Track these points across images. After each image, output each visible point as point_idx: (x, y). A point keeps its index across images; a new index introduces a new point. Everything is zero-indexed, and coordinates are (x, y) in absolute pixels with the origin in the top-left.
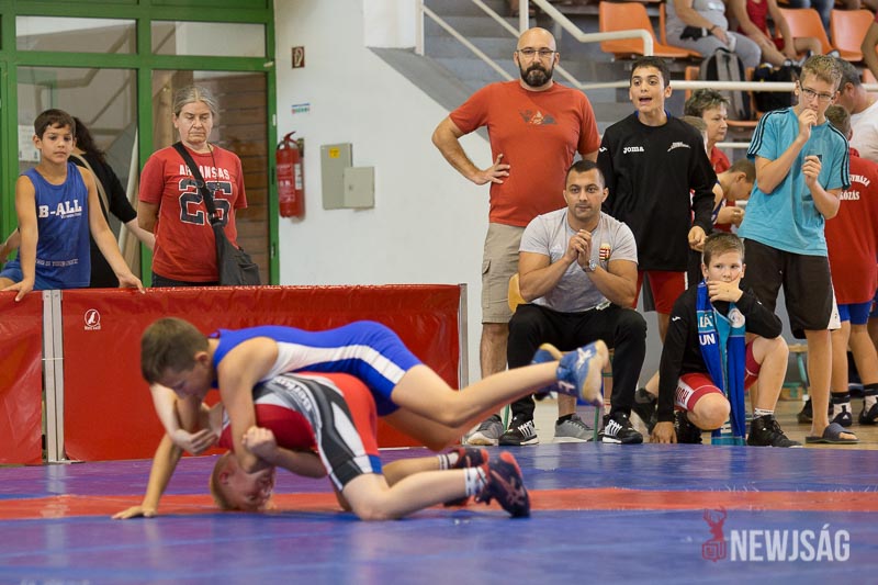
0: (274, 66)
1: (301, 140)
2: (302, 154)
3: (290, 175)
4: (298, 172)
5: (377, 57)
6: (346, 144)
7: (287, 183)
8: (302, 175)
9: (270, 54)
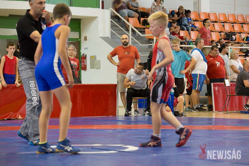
0: (81, 40)
1: (86, 55)
2: (86, 57)
3: (84, 62)
4: (85, 61)
5: (101, 39)
6: (95, 56)
7: (83, 63)
8: (86, 62)
9: (80, 38)
